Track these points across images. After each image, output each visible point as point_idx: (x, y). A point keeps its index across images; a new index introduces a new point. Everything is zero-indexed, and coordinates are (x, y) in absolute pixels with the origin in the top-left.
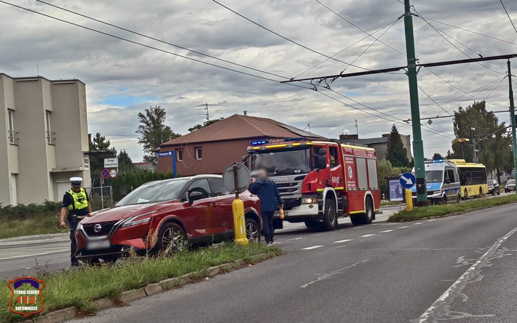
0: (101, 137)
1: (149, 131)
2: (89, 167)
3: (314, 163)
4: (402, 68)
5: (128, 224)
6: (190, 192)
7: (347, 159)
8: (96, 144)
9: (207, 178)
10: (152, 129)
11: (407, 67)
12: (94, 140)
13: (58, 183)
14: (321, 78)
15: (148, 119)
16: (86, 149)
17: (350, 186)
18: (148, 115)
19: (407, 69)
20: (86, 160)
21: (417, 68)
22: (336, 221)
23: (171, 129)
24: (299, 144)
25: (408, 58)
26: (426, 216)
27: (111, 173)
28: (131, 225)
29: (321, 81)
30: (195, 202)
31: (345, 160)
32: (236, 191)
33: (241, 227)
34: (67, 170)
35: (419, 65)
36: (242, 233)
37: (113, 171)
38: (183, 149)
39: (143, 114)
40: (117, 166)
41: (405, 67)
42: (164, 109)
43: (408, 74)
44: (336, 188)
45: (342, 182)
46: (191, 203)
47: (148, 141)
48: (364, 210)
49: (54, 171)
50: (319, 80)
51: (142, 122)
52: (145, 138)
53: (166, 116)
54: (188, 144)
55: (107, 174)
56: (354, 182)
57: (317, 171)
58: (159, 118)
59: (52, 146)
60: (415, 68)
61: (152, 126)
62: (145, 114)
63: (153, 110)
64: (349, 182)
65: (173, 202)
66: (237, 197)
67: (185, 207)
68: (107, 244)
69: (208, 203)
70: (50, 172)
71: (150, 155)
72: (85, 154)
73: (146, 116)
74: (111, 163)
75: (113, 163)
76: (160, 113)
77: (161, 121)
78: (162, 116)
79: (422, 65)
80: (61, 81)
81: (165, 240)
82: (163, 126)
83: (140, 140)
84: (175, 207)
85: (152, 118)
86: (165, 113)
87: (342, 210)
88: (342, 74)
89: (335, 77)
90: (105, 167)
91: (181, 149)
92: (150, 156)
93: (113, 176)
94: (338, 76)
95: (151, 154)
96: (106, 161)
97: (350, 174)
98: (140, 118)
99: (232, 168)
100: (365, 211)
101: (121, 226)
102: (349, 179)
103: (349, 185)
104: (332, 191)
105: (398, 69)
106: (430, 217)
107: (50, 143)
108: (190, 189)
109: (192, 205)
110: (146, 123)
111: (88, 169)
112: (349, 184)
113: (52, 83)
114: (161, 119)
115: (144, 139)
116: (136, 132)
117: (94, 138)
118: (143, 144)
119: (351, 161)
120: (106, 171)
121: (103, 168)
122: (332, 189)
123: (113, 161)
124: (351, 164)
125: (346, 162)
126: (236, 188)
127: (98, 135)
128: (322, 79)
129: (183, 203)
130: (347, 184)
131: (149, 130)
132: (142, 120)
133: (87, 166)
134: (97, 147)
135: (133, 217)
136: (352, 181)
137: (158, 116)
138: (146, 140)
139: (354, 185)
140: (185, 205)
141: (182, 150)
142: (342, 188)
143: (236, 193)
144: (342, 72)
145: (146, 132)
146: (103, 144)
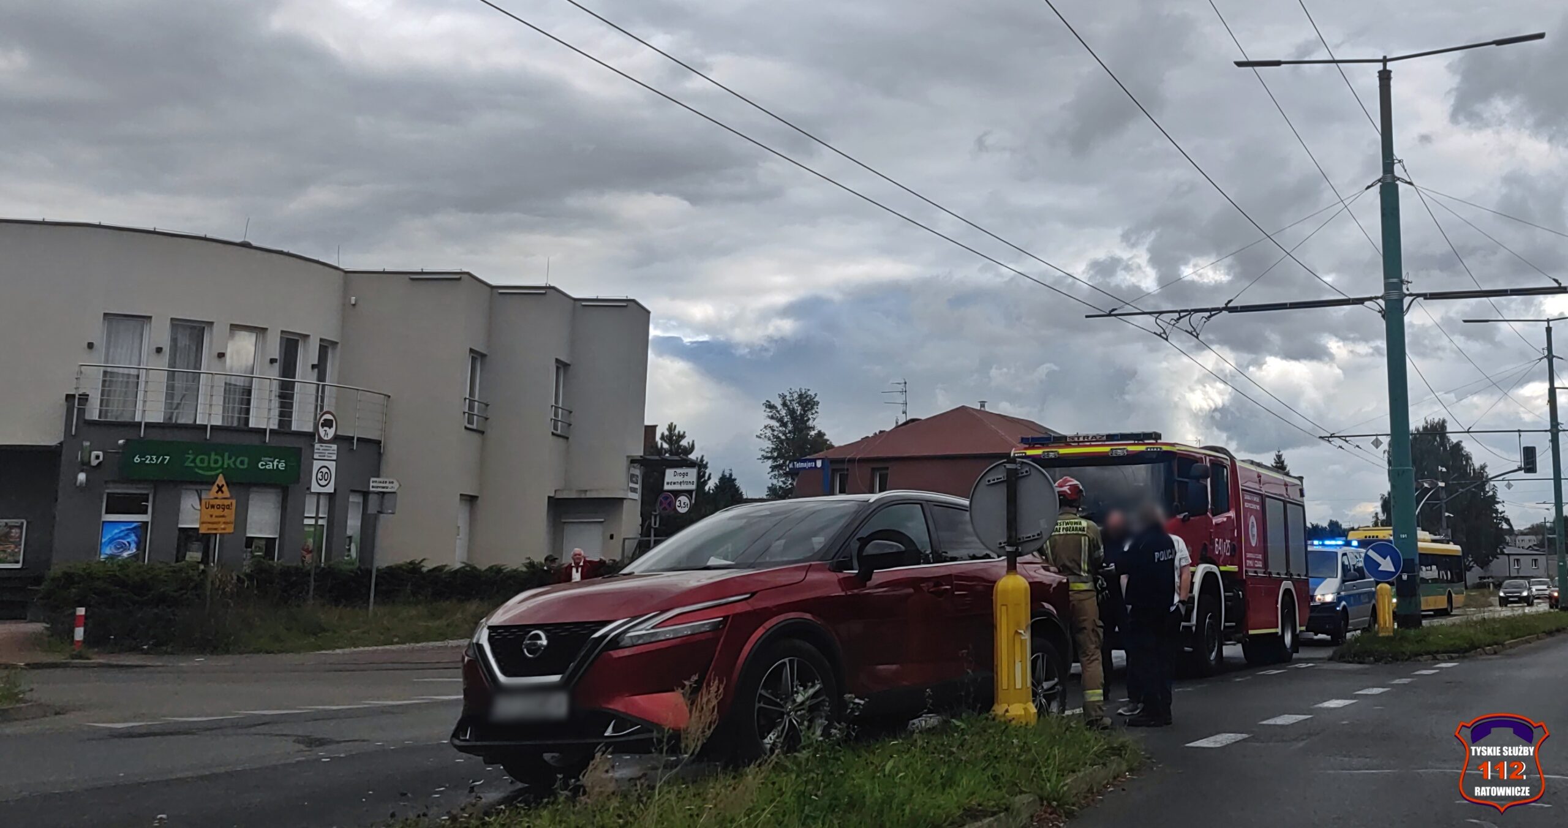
0: (676, 432)
1: (783, 437)
2: (639, 491)
3: (1177, 500)
4: (1370, 299)
5: (640, 637)
6: (865, 541)
7: (1247, 497)
8: (666, 446)
9: (921, 503)
10: (790, 432)
11: (1381, 298)
12: (663, 437)
13: (565, 523)
14: (1179, 312)
15: (783, 412)
16: (639, 452)
17: (1253, 564)
18: (784, 404)
19: (1382, 302)
20: (632, 476)
21: (1407, 301)
22: (1220, 651)
23: (826, 437)
24: (1143, 448)
25: (1386, 277)
26: (1428, 653)
27: (678, 503)
28: (648, 639)
29: (1180, 318)
30: (880, 575)
31: (1245, 501)
32: (1009, 549)
33: (1018, 666)
34: (589, 495)
35: (1411, 295)
36: (1019, 686)
37: (683, 499)
38: (848, 470)
39: (772, 403)
40: (693, 487)
41: (1377, 298)
42: (816, 395)
43: (1385, 314)
44: (1223, 568)
45: (1235, 555)
46: (865, 576)
47: (780, 456)
48: (1277, 627)
49: (559, 496)
50: (1176, 316)
51: (772, 418)
52: (774, 450)
53: (820, 408)
54: (859, 459)
55: (669, 504)
56: (1260, 557)
57: (1183, 520)
58: (805, 411)
59: (561, 440)
60: (1401, 301)
61: (790, 426)
62: (778, 403)
63: (796, 396)
64: (1249, 555)
65: (808, 569)
66: (1012, 567)
67: (843, 590)
68: (558, 706)
69: (914, 582)
70: (549, 498)
71: (781, 484)
72: (633, 461)
73: (779, 407)
74: (679, 479)
75: (686, 479)
76: (808, 403)
77: (809, 419)
78: (812, 408)
79: (1418, 295)
80: (597, 300)
81: (769, 701)
82: (813, 428)
83: (763, 453)
84: (814, 585)
85: (791, 412)
86: (818, 403)
87: (1234, 624)
88: (1229, 305)
89: (1214, 311)
90: (666, 487)
91: (843, 470)
92: (780, 487)
93: (683, 510)
94: (1220, 310)
95: (784, 483)
96: (670, 475)
97: (1253, 536)
98: (768, 410)
99: (1001, 475)
100: (1279, 630)
101: (615, 643)
102: (1250, 549)
103: (1250, 562)
104: (1214, 574)
105: (1360, 301)
106: (1439, 656)
107: (559, 432)
108: (864, 533)
109: (869, 583)
110: (778, 421)
111: (637, 496)
112: (1250, 559)
113: (578, 303)
114: (809, 413)
115: (771, 452)
116: (757, 436)
117: (663, 434)
118: (770, 463)
119: (1256, 503)
120: (666, 498)
121: (662, 491)
122: (1214, 568)
123: (684, 475)
124: (1256, 510)
125: (1247, 505)
126: (1009, 537)
127: (671, 428)
128: (1182, 314)
129: (841, 575)
130: (1246, 559)
131: (784, 434)
132: (770, 414)
133: (634, 490)
134: (666, 453)
135: (663, 612)
136: (1255, 553)
137: (803, 409)
138: (775, 454)
139: (1260, 564)
140: (845, 583)
141: (846, 473)
142: (1234, 568)
143: (1008, 554)
144: (1230, 302)
145: (778, 437)
146: (679, 446)
